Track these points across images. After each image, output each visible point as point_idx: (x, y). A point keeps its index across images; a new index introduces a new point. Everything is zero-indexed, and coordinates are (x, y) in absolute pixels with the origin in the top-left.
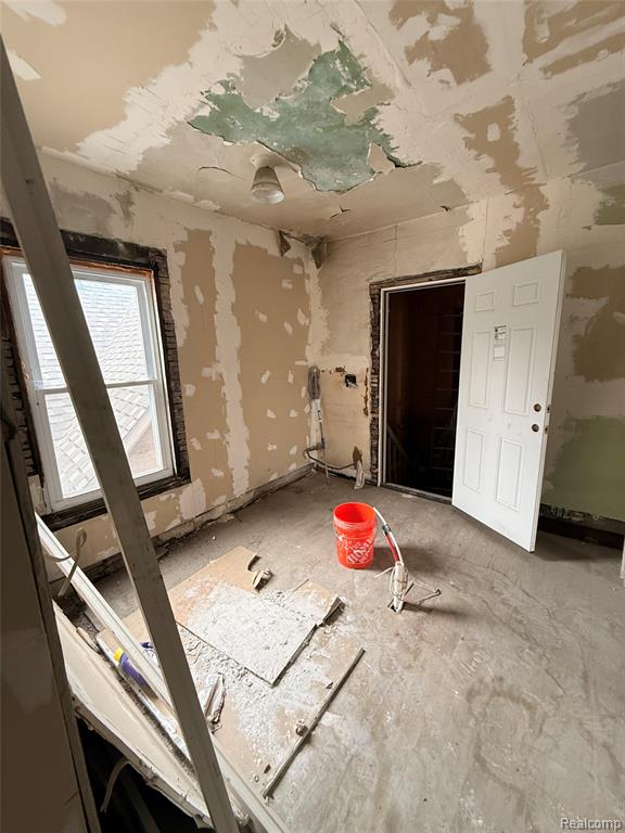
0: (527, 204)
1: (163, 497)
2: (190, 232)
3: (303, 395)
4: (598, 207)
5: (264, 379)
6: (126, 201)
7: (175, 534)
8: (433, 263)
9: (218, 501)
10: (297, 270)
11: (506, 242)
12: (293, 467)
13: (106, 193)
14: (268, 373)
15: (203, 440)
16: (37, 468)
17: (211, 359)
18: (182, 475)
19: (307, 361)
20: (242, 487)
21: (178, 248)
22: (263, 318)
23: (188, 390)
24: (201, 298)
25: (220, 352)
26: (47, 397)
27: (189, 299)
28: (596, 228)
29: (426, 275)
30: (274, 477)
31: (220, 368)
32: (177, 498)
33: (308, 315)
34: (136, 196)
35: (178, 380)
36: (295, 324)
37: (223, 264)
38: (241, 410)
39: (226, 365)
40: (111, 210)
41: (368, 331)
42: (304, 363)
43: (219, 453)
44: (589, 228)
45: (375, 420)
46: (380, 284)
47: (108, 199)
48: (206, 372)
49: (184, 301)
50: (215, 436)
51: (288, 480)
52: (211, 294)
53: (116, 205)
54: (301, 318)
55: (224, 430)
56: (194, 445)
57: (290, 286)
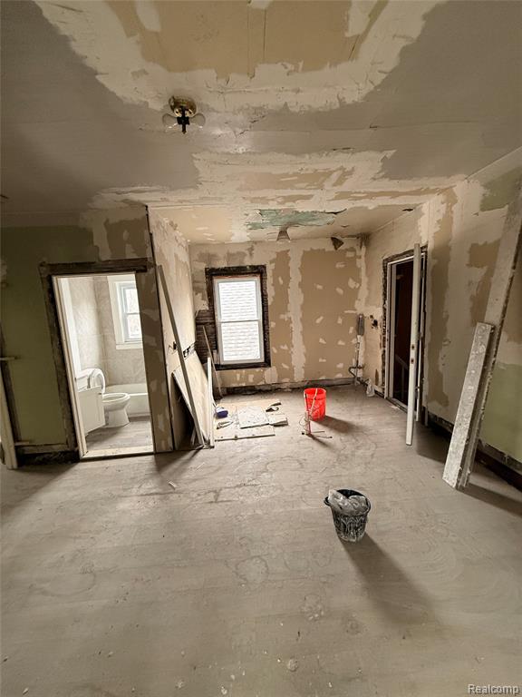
0: (447, 201)
1: (257, 370)
2: (278, 254)
3: (351, 332)
4: (482, 198)
5: (318, 321)
6: (251, 249)
7: (261, 388)
8: (407, 246)
9: (284, 381)
10: (350, 255)
11: (438, 229)
12: (339, 376)
13: (243, 249)
14: (321, 318)
15: (278, 349)
16: (217, 348)
17: (285, 310)
18: (267, 362)
19: (355, 310)
20: (299, 377)
21: (271, 262)
22: (319, 287)
23: (272, 324)
24: (281, 282)
25: (291, 307)
26: (223, 325)
27: (275, 284)
28: (481, 213)
29: (405, 253)
30: (323, 378)
31: (290, 315)
32: (263, 372)
33: (359, 281)
34: (255, 247)
35: (268, 320)
36: (346, 288)
37: (295, 264)
38: (301, 337)
39: (294, 312)
40: (245, 255)
41: (381, 292)
42: (354, 312)
43: (287, 357)
44: (477, 214)
45: (384, 351)
46: (388, 260)
47: (243, 250)
48: (282, 316)
49: (273, 285)
50: (286, 347)
51: (335, 382)
52: (287, 279)
53: (247, 252)
54: (352, 284)
55: (291, 345)
56: (273, 350)
57: (343, 266)
